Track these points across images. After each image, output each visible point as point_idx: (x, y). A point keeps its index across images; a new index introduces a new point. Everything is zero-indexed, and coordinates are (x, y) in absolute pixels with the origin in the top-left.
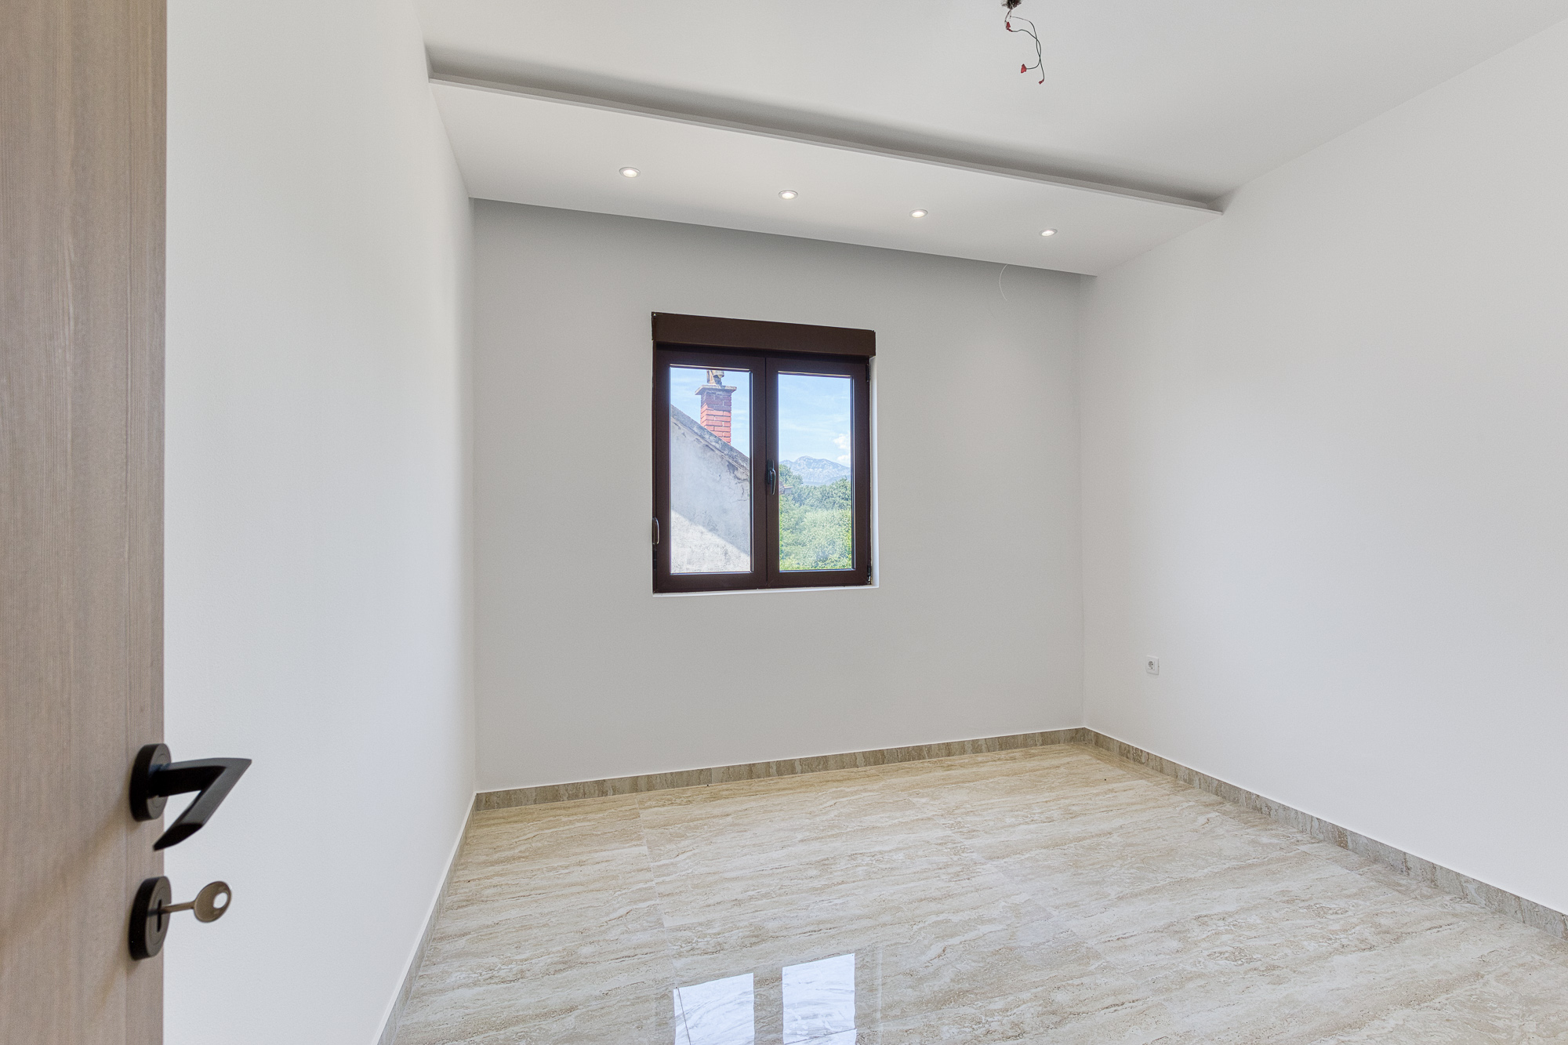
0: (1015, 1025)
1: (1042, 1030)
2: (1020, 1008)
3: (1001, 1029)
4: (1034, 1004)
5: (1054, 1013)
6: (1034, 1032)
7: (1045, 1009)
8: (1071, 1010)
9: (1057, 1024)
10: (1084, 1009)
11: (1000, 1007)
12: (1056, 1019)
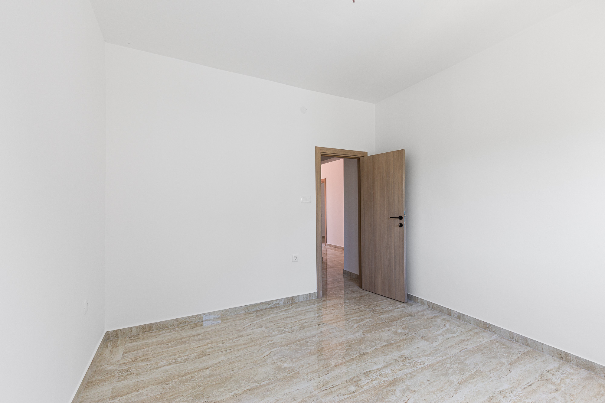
0: (368, 376)
1: (359, 375)
2: (367, 382)
3: (372, 374)
4: (362, 384)
5: (355, 382)
6: (361, 374)
7: (358, 383)
8: (349, 384)
9: (354, 378)
10: (344, 385)
11: (374, 381)
12: (354, 380)
